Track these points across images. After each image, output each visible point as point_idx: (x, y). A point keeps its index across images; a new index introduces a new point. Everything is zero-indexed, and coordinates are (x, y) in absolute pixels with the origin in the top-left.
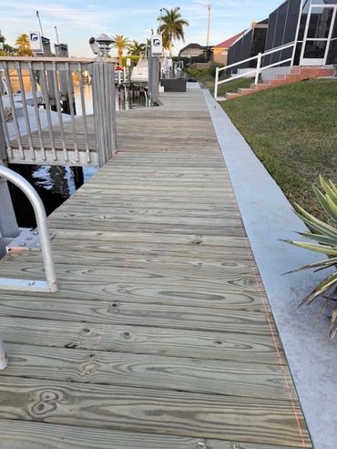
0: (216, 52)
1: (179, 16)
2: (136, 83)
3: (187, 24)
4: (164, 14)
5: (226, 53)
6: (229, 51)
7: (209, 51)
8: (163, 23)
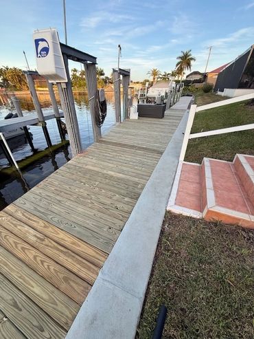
0: (209, 76)
1: (190, 55)
2: (151, 98)
3: (195, 60)
4: (182, 55)
5: (217, 77)
6: (219, 75)
7: (205, 76)
8: (180, 60)
